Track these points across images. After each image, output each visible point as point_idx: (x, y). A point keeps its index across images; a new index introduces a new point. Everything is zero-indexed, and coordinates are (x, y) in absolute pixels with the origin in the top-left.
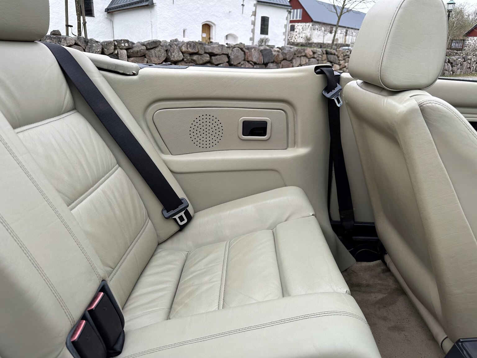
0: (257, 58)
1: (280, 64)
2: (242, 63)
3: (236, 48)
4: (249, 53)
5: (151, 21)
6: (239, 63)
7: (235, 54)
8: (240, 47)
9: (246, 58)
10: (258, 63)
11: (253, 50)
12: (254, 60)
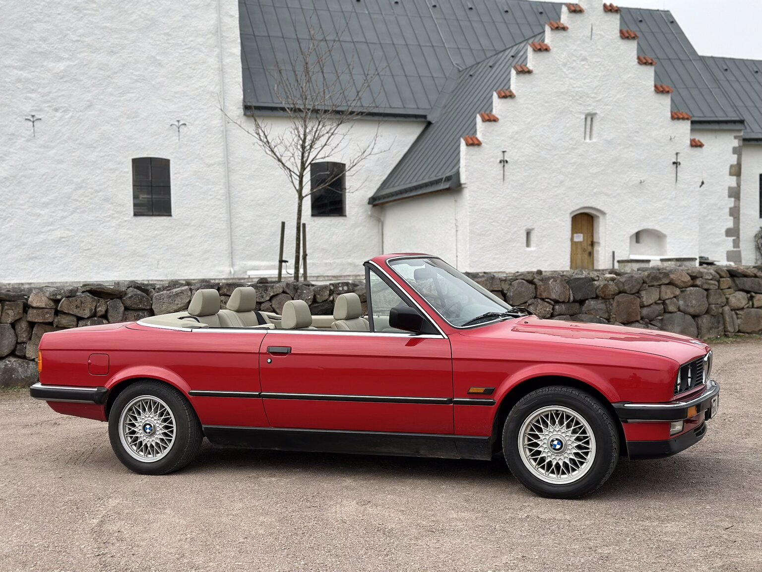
0: (558, 293)
1: (611, 300)
2: (530, 302)
3: (517, 281)
4: (543, 287)
5: (456, 220)
6: (526, 303)
7: (517, 289)
8: (526, 279)
9: (538, 294)
10: (561, 301)
11: (551, 281)
12: (554, 296)
